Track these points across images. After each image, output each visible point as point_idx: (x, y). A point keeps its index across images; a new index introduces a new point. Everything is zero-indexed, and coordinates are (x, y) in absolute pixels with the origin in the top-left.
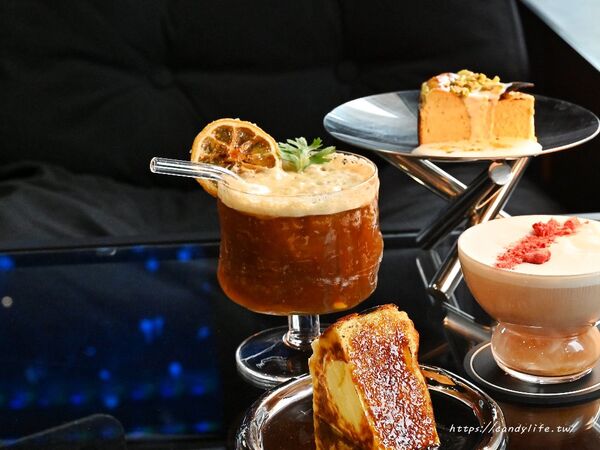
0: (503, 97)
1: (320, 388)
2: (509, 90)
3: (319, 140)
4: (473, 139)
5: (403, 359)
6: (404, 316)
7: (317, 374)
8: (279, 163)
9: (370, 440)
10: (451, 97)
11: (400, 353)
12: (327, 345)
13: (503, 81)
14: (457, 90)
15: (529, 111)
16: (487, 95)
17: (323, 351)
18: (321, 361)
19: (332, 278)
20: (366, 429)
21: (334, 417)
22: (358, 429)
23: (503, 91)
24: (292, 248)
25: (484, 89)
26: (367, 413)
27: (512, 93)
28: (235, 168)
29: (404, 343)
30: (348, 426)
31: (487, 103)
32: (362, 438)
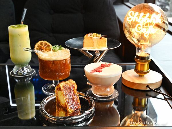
0: (100, 38)
1: (57, 96)
2: (102, 37)
3: (61, 46)
4: (94, 47)
5: (73, 91)
6: (74, 82)
7: (56, 93)
8: (52, 50)
9: (66, 107)
10: (90, 38)
11: (73, 89)
12: (58, 88)
13: (101, 35)
14: (91, 36)
15: (106, 41)
16: (97, 38)
17: (57, 89)
18: (57, 91)
19: (59, 73)
20: (66, 105)
21: (60, 102)
22: (64, 105)
23: (101, 37)
24: (51, 67)
25: (97, 37)
26: (66, 102)
27: (103, 38)
28: (43, 51)
29: (74, 87)
30: (62, 104)
31: (97, 39)
32: (65, 107)
